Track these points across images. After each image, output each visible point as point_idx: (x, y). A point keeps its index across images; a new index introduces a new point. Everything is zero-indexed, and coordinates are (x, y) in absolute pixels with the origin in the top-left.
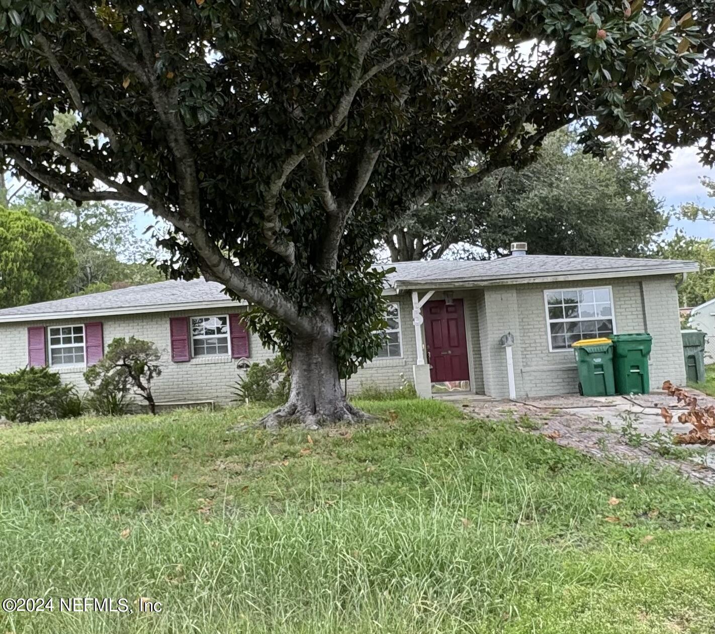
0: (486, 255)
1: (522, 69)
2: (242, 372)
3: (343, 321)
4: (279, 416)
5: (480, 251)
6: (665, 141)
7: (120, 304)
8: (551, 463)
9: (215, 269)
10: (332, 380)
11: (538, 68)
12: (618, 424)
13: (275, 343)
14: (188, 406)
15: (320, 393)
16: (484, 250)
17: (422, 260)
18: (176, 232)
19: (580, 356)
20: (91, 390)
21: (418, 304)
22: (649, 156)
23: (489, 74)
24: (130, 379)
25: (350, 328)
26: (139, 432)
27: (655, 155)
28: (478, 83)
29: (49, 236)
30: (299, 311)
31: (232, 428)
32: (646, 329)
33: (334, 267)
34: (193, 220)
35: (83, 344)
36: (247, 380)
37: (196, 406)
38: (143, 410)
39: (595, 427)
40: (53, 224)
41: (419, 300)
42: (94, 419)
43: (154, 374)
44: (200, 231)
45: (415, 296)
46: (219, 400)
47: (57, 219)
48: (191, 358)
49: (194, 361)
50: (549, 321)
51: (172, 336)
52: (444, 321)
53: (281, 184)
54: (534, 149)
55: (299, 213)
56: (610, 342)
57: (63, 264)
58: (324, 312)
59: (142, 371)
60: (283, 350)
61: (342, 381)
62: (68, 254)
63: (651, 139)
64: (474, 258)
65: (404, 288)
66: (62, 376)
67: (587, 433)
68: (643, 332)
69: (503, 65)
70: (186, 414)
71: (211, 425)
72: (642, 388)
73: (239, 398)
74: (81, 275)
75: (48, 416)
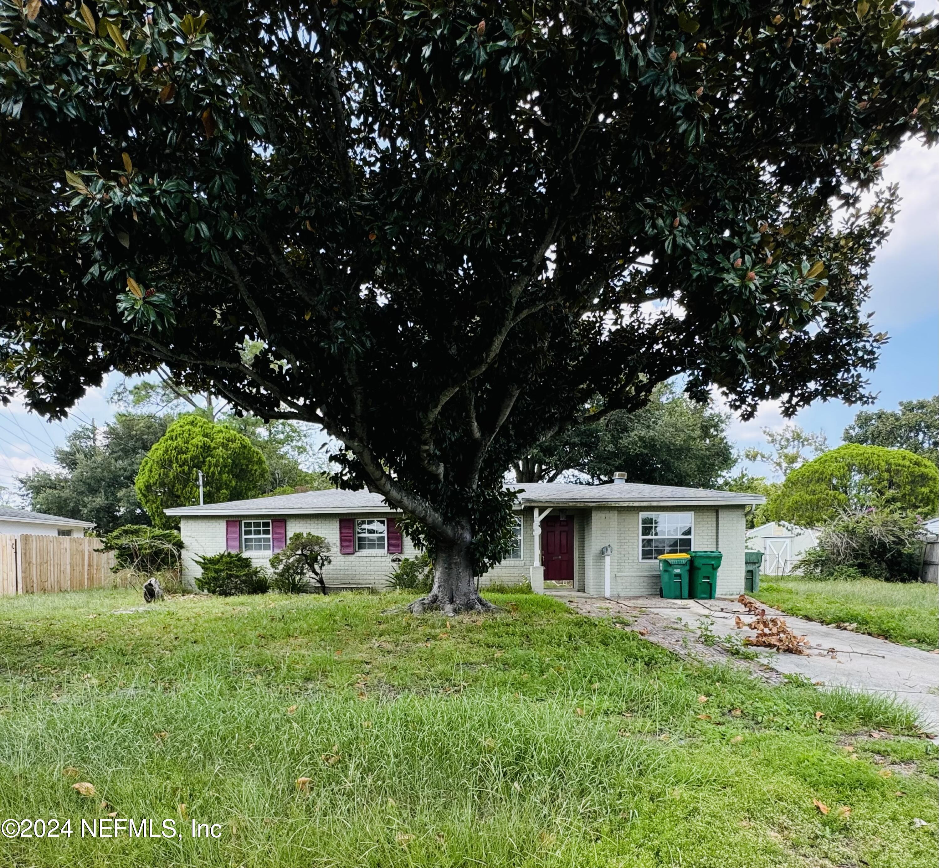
0: (591, 481)
1: (642, 326)
2: (395, 564)
3: (480, 530)
4: (424, 604)
5: (585, 477)
6: (754, 394)
7: (300, 506)
8: (646, 659)
9: (378, 483)
10: (468, 578)
11: (655, 326)
12: (694, 625)
13: (423, 545)
14: (351, 589)
15: (457, 586)
16: (589, 477)
17: (540, 482)
18: (346, 450)
19: (664, 567)
20: (275, 573)
21: (538, 518)
22: (739, 407)
23: (614, 329)
24: (306, 566)
25: (485, 537)
26: (312, 610)
27: (744, 407)
28: (605, 337)
29: (245, 447)
30: (444, 520)
31: (385, 611)
32: (717, 548)
33: (475, 487)
34: (361, 440)
35: (270, 536)
36: (398, 571)
37: (358, 589)
38: (316, 590)
39: (675, 626)
40: (249, 437)
41: (540, 515)
42: (277, 596)
43: (325, 563)
44: (366, 449)
45: (536, 512)
46: (376, 585)
47: (254, 433)
48: (355, 551)
49: (357, 554)
50: (641, 537)
51: (341, 533)
52: (558, 533)
53: (437, 412)
54: (645, 395)
55: (450, 439)
56: (688, 556)
57: (256, 470)
58: (464, 522)
59: (316, 560)
60: (430, 551)
61: (476, 578)
62: (260, 462)
63: (743, 392)
64: (581, 483)
65: (528, 505)
66: (253, 560)
67: (670, 631)
68: (714, 550)
69: (626, 321)
70: (348, 596)
71: (369, 607)
72: (710, 595)
73: (391, 584)
74: (271, 479)
75: (242, 592)
